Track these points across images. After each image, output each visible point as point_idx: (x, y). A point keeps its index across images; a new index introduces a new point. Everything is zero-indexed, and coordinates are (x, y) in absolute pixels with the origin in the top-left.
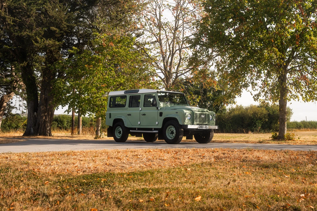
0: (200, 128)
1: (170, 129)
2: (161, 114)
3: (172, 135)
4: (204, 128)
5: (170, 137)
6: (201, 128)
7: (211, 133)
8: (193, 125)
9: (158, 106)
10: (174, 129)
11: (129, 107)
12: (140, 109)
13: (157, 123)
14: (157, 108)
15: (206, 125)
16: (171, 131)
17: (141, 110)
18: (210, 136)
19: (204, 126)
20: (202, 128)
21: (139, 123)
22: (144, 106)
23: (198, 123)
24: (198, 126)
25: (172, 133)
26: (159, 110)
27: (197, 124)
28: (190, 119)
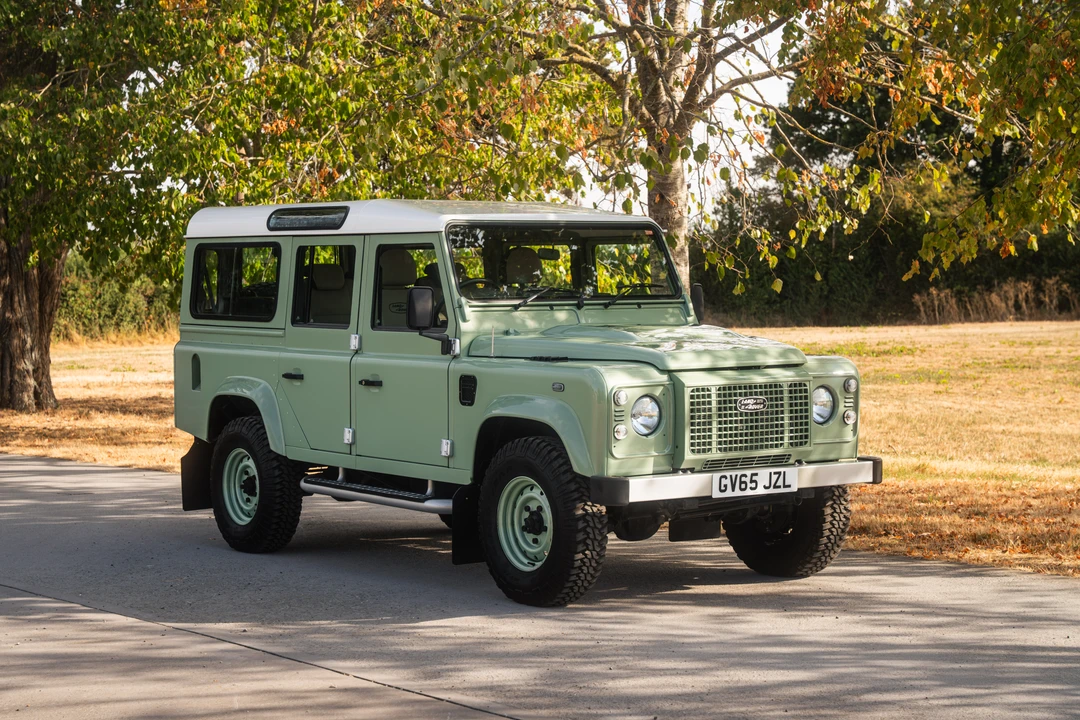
0: (729, 494)
1: (521, 499)
2: (468, 388)
3: (535, 541)
4: (760, 491)
5: (524, 552)
6: (738, 493)
7: (828, 511)
8: (675, 471)
9: (449, 332)
10: (544, 501)
11: (294, 322)
12: (354, 343)
13: (445, 449)
14: (447, 348)
15: (780, 461)
16: (526, 515)
17: (357, 352)
18: (821, 530)
19: (764, 475)
20: (749, 492)
21: (348, 436)
22: (373, 326)
23: (715, 454)
24: (717, 476)
25: (534, 524)
26: (455, 357)
27: (711, 466)
28: (654, 430)
